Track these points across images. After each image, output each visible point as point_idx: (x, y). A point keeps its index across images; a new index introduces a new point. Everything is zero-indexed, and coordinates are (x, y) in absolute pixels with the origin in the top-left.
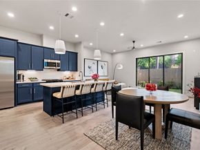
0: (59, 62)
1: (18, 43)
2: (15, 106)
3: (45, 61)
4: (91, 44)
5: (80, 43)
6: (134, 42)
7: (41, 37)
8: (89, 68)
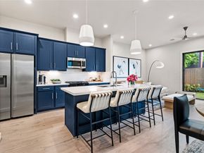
0: (84, 60)
1: (38, 38)
2: (35, 113)
3: (69, 59)
4: (122, 37)
5: (109, 36)
6: (185, 28)
7: (64, 31)
8: (119, 67)
